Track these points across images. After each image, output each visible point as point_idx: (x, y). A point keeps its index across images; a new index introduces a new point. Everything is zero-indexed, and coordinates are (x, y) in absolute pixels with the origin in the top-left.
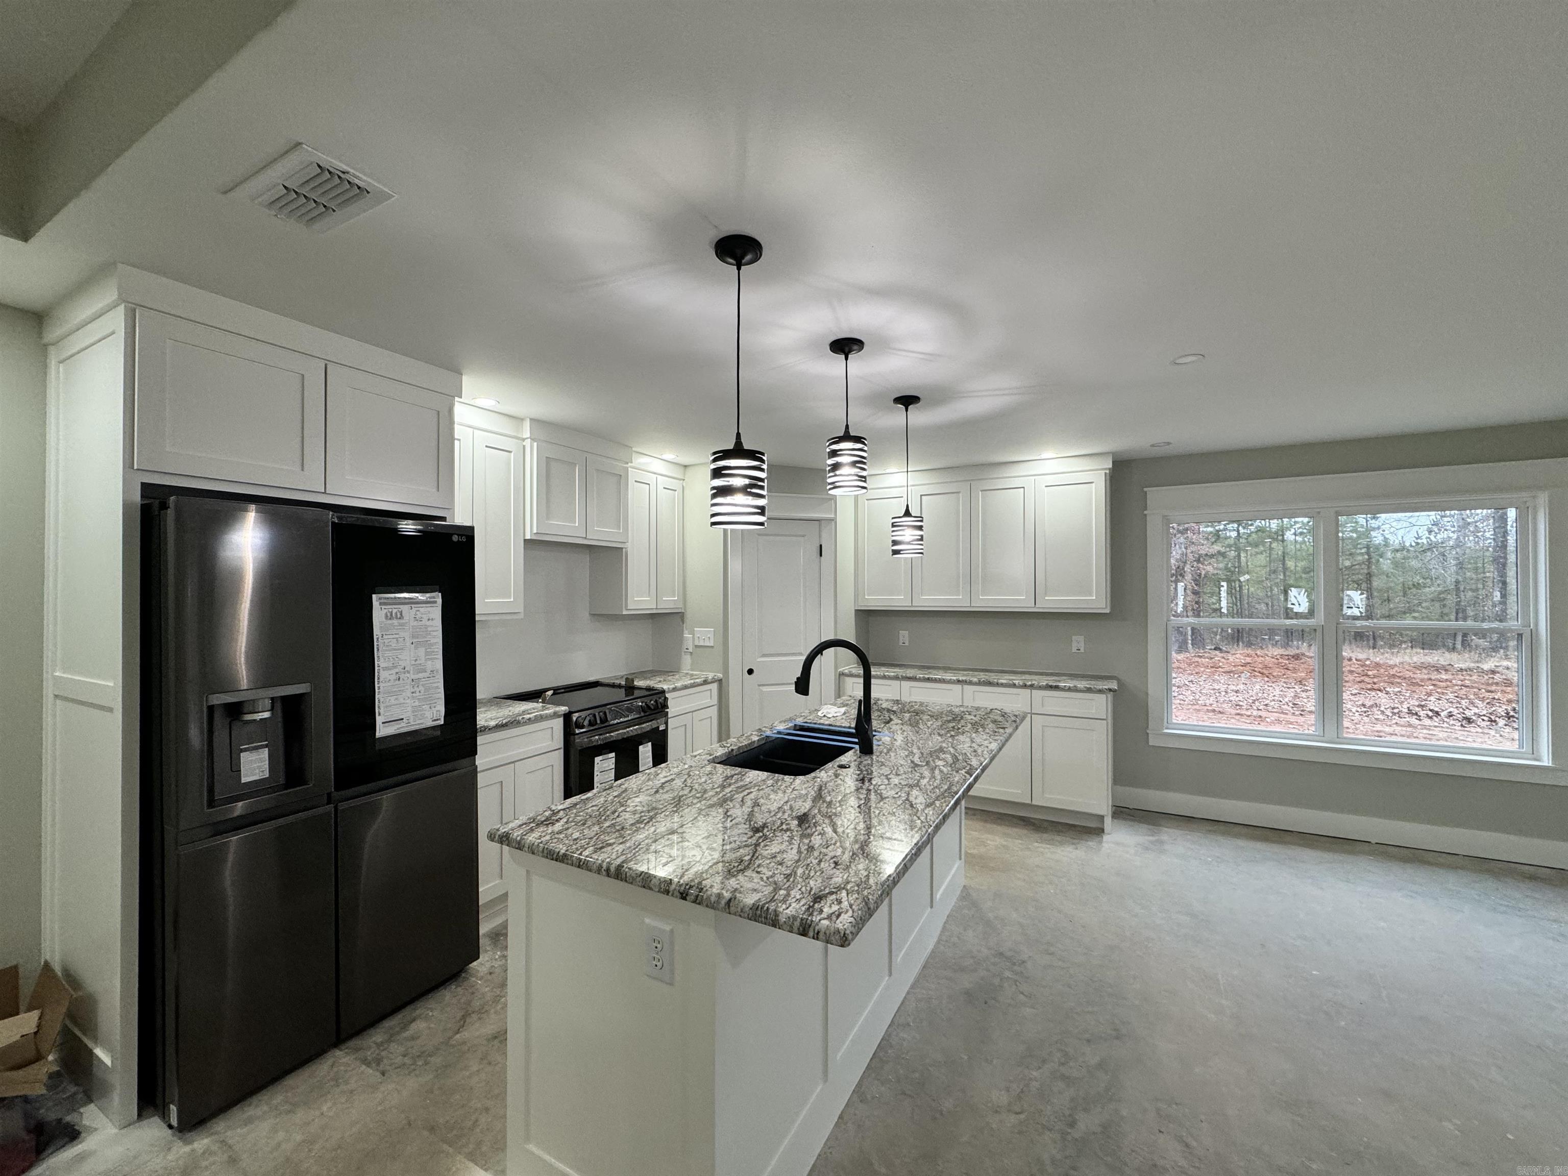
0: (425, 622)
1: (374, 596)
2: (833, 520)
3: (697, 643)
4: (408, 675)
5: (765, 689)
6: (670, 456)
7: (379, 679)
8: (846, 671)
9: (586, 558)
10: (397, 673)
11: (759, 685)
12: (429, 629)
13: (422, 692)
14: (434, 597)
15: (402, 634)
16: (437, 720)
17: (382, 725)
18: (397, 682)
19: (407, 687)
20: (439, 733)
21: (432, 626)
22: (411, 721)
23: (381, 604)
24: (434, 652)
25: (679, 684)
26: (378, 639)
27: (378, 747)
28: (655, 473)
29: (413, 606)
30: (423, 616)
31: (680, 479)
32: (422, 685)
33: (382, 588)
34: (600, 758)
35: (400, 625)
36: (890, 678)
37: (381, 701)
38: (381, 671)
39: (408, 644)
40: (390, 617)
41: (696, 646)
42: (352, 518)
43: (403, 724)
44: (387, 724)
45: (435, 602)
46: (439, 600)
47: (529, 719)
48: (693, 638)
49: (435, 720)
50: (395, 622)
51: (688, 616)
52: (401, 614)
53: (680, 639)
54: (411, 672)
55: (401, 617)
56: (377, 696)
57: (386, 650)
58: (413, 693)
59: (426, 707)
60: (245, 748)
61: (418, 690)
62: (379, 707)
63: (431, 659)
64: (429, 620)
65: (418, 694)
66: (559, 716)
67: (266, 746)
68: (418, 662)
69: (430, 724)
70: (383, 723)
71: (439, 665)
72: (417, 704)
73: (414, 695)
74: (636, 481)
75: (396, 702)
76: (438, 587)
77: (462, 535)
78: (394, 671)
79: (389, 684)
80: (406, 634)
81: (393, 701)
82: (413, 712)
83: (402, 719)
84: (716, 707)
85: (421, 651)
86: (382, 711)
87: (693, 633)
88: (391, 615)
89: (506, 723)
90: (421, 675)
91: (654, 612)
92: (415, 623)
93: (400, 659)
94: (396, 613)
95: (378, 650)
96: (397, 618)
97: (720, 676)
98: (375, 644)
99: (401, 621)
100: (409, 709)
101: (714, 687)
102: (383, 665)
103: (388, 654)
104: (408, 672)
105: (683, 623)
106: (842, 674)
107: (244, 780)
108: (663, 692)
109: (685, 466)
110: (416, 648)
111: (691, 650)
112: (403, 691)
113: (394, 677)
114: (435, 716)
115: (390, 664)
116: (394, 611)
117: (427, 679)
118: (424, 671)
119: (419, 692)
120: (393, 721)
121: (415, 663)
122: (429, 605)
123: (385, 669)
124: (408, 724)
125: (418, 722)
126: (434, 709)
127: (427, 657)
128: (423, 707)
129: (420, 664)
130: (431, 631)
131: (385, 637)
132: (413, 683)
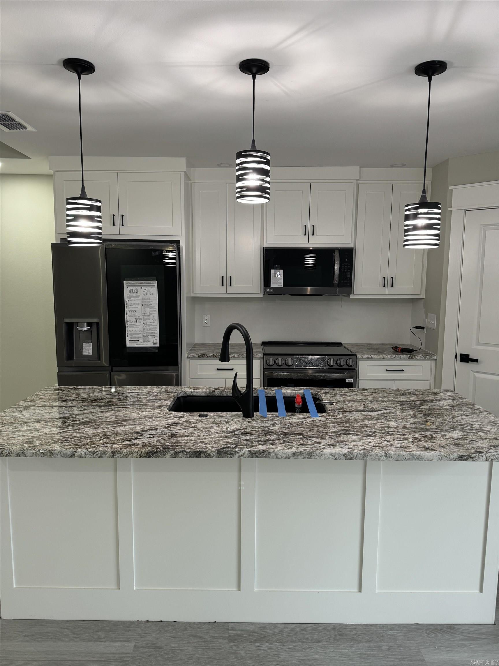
0: (149, 295)
1: (124, 282)
4: (141, 320)
7: (127, 320)
10: (136, 319)
14: (153, 283)
15: (137, 301)
16: (156, 344)
18: (136, 323)
19: (140, 326)
20: (157, 351)
21: (152, 297)
22: (143, 342)
23: (127, 286)
24: (154, 310)
26: (126, 302)
27: (128, 351)
29: (143, 287)
30: (148, 292)
32: (148, 326)
33: (128, 278)
35: (137, 296)
37: (129, 330)
38: (128, 316)
39: (141, 305)
40: (132, 292)
42: (114, 245)
43: (138, 343)
44: (131, 342)
45: (154, 286)
46: (156, 285)
49: (154, 344)
50: (134, 294)
52: (137, 291)
54: (143, 319)
56: (126, 328)
57: (130, 308)
58: (143, 329)
60: (85, 342)
62: (127, 333)
63: (153, 314)
64: (151, 294)
67: (92, 342)
69: (151, 345)
70: (129, 341)
71: (157, 317)
72: (145, 334)
75: (136, 332)
76: (155, 278)
78: (134, 318)
79: (132, 323)
80: (140, 301)
81: (134, 332)
82: (143, 338)
83: (138, 340)
86: (129, 336)
90: (147, 321)
92: (144, 296)
93: (137, 312)
95: (126, 307)
98: (125, 304)
99: (138, 294)
100: (142, 336)
102: (128, 314)
107: (84, 354)
110: (145, 307)
112: (138, 327)
113: (134, 320)
114: (154, 342)
115: (132, 314)
116: (134, 289)
117: (151, 323)
118: (149, 319)
119: (147, 329)
120: (134, 341)
121: (145, 315)
122: (151, 287)
123: (130, 316)
124: (141, 344)
125: (146, 343)
126: (154, 338)
127: (150, 313)
128: (149, 336)
129: (147, 316)
130: (152, 300)
131: (129, 301)
132: (143, 324)
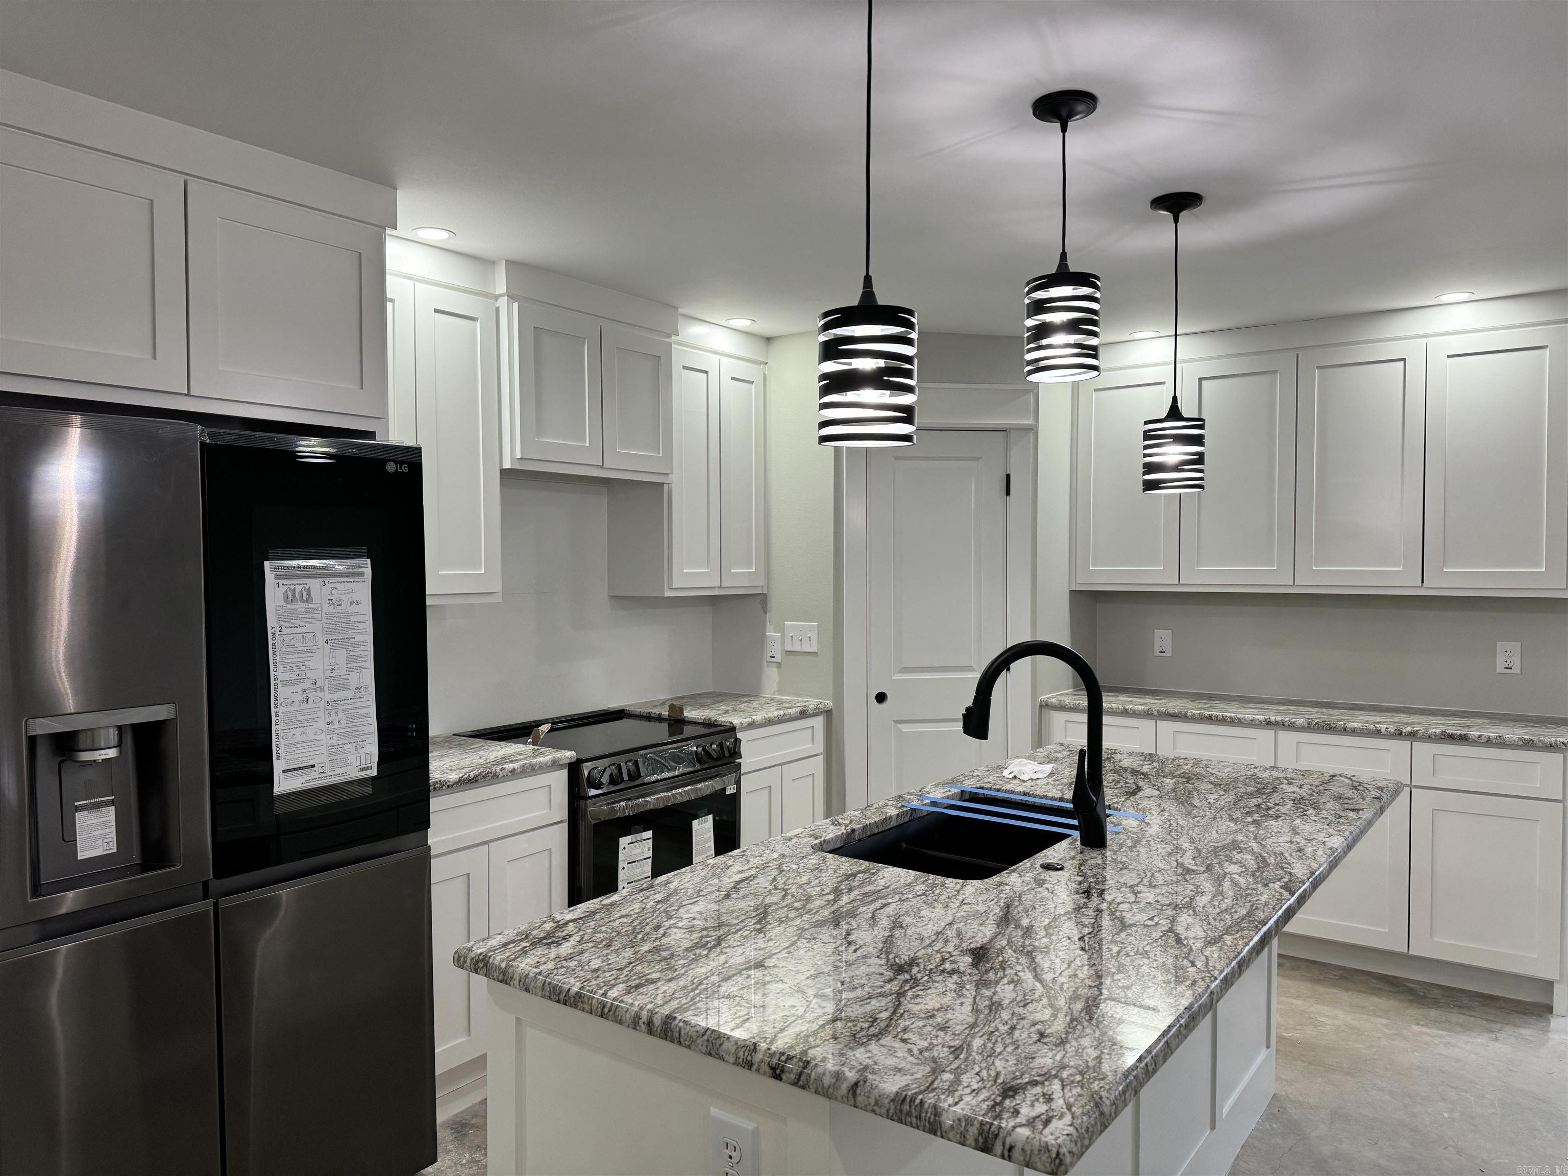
0: (345, 607)
1: (267, 564)
2: (1032, 430)
3: (789, 647)
4: (319, 694)
5: (905, 728)
6: (743, 323)
7: (276, 699)
8: (1054, 700)
9: (601, 501)
10: (304, 691)
11: (897, 722)
12: (353, 619)
13: (343, 721)
14: (359, 567)
15: (310, 627)
16: (367, 769)
17: (282, 775)
18: (304, 706)
19: (319, 714)
20: (370, 790)
21: (357, 614)
22: (327, 769)
23: (277, 577)
24: (361, 657)
25: (758, 717)
26: (273, 635)
27: (279, 809)
28: (715, 353)
29: (327, 580)
30: (343, 597)
31: (761, 363)
32: (344, 711)
33: (279, 552)
34: (629, 839)
35: (308, 611)
36: (1134, 714)
37: (281, 735)
38: (280, 689)
39: (320, 642)
40: (291, 598)
41: (789, 653)
42: (230, 436)
43: (314, 773)
44: (289, 774)
45: (361, 574)
46: (368, 572)
47: (513, 771)
48: (783, 636)
49: (363, 769)
50: (300, 606)
51: (774, 602)
52: (309, 594)
53: (760, 640)
54: (326, 688)
55: (309, 599)
56: (274, 728)
57: (288, 653)
58: (328, 723)
59: (350, 747)
60: (82, 806)
61: (337, 719)
62: (277, 746)
63: (357, 668)
64: (352, 603)
65: (337, 725)
66: (561, 767)
67: (112, 803)
68: (336, 673)
69: (354, 774)
70: (284, 771)
71: (368, 677)
72: (335, 741)
73: (330, 726)
74: (684, 368)
75: (304, 738)
76: (364, 549)
77: (402, 463)
78: (299, 688)
79: (292, 709)
80: (316, 627)
81: (298, 738)
82: (330, 755)
83: (313, 766)
84: (821, 756)
85: (341, 655)
86: (282, 754)
87: (781, 629)
88: (294, 595)
89: (475, 777)
90: (341, 695)
91: (716, 592)
92: (331, 609)
93: (307, 668)
94: (301, 593)
95: (274, 652)
96: (302, 600)
97: (829, 703)
98: (270, 642)
99: (311, 605)
100: (324, 750)
101: (818, 722)
102: (281, 677)
103: (291, 658)
104: (322, 689)
105: (765, 612)
106: (1045, 706)
107: (81, 855)
108: (732, 729)
109: (769, 340)
110: (333, 649)
111: (778, 659)
112: (312, 720)
113: (300, 696)
114: (363, 762)
115: (293, 676)
116: (298, 588)
117: (350, 701)
118: (345, 688)
119: (339, 721)
120: (299, 769)
121: (331, 675)
122: (352, 579)
123: (286, 683)
124: (321, 776)
125: (338, 771)
126: (362, 750)
127: (350, 665)
128: (346, 747)
129: (340, 676)
130: (355, 622)
131: (285, 631)
132: (329, 707)
